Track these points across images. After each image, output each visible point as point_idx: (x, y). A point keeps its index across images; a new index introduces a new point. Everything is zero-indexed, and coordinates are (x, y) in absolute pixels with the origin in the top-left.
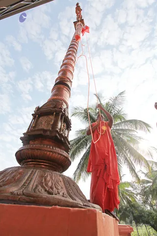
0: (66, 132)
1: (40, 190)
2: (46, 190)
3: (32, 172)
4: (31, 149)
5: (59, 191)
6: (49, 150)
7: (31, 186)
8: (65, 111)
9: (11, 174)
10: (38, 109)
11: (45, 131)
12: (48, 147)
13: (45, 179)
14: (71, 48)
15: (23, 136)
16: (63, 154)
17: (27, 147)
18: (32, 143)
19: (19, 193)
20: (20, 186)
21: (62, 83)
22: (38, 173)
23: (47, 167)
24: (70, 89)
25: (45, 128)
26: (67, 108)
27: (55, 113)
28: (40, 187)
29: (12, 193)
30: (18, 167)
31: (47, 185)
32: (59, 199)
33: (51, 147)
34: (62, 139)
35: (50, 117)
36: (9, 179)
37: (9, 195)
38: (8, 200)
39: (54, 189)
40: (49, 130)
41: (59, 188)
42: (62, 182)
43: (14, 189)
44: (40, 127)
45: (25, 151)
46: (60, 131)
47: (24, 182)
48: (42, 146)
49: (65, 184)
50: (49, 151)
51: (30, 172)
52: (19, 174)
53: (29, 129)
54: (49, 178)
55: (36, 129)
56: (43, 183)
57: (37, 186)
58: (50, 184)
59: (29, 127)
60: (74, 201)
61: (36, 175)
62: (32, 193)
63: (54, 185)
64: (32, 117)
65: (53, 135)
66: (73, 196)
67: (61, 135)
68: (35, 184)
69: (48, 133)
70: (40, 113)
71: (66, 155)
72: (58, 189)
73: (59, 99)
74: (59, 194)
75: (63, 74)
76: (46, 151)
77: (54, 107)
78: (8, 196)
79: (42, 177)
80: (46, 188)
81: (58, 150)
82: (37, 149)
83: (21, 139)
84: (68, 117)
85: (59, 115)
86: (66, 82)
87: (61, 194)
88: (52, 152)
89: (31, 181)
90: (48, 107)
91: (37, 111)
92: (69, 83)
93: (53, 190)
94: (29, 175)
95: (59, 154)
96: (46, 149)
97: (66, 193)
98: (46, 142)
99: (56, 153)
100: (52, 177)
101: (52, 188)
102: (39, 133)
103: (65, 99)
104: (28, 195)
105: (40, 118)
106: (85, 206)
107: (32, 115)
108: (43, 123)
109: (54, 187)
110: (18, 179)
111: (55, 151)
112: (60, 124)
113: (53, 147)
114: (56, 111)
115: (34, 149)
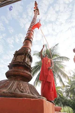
0: (30, 63)
1: (17, 91)
2: (20, 91)
3: (14, 82)
4: (13, 71)
5: (27, 91)
6: (22, 71)
7: (13, 89)
8: (29, 53)
10: (17, 52)
12: (21, 70)
13: (20, 85)
14: (32, 22)
15: (9, 65)
16: (29, 73)
17: (11, 70)
18: (14, 68)
19: (7, 92)
20: (8, 89)
21: (28, 40)
22: (16, 83)
23: (21, 80)
24: (32, 42)
25: (20, 61)
26: (31, 51)
27: (24, 54)
28: (17, 89)
29: (4, 92)
30: (7, 80)
31: (20, 88)
32: (26, 95)
34: (28, 66)
35: (22, 55)
36: (2, 86)
38: (2, 95)
39: (24, 90)
40: (22, 62)
41: (26, 89)
42: (28, 87)
43: (5, 90)
44: (18, 61)
45: (10, 72)
46: (27, 62)
47: (9, 87)
48: (18, 69)
50: (22, 72)
51: (12, 82)
52: (7, 83)
53: (12, 61)
54: (21, 85)
55: (15, 61)
56: (18, 87)
57: (16, 89)
58: (22, 88)
60: (34, 96)
61: (15, 83)
62: (14, 92)
63: (24, 88)
65: (24, 64)
66: (33, 93)
67: (27, 64)
68: (15, 88)
69: (21, 63)
70: (17, 54)
73: (26, 47)
74: (26, 92)
75: (28, 35)
76: (20, 72)
77: (24, 51)
79: (18, 84)
80: (20, 89)
81: (26, 71)
82: (16, 71)
83: (8, 66)
84: (31, 56)
85: (26, 55)
86: (30, 39)
87: (27, 92)
88: (23, 72)
89: (13, 86)
90: (21, 51)
91: (16, 53)
92: (31, 40)
93: (23, 91)
95: (26, 73)
97: (30, 92)
98: (20, 68)
100: (23, 84)
101: (23, 89)
102: (17, 63)
103: (29, 47)
104: (12, 93)
105: (18, 56)
106: (39, 98)
107: (14, 55)
108: (19, 58)
109: (24, 89)
110: (6, 86)
111: (25, 72)
112: (27, 59)
113: (23, 70)
114: (25, 53)
115: (14, 71)
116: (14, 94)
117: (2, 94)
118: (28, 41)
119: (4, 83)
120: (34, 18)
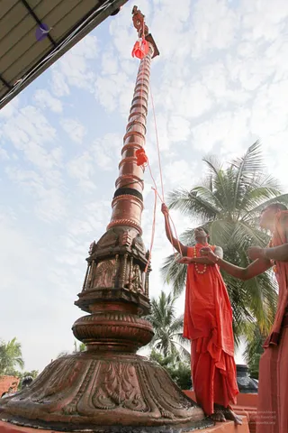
1: (100, 398)
2: (109, 396)
3: (91, 366)
5: (128, 393)
6: (114, 323)
7: (88, 392)
9: (65, 371)
10: (95, 247)
11: (105, 291)
12: (112, 318)
13: (109, 377)
15: (78, 298)
19: (71, 411)
20: (75, 394)
22: (99, 366)
27: (117, 256)
28: (101, 391)
29: (63, 410)
31: (110, 386)
33: (117, 318)
35: (112, 261)
36: (63, 380)
37: (59, 414)
38: (59, 422)
39: (121, 391)
41: (129, 388)
42: (135, 376)
43: (67, 403)
47: (80, 386)
48: (104, 317)
49: (139, 377)
51: (88, 367)
52: (75, 370)
54: (114, 373)
56: (105, 384)
57: (97, 390)
58: (115, 384)
61: (96, 370)
63: (120, 385)
64: (86, 264)
65: (117, 297)
68: (95, 386)
69: (110, 295)
70: (99, 255)
72: (127, 391)
73: (122, 225)
74: (128, 398)
76: (110, 325)
77: (116, 245)
78: (58, 417)
79: (105, 373)
80: (109, 391)
81: (127, 320)
82: (97, 325)
83: (76, 303)
85: (124, 258)
86: (132, 186)
87: (131, 397)
88: (118, 325)
89: (89, 382)
90: (107, 244)
91: (93, 251)
92: (137, 187)
93: (118, 394)
95: (129, 326)
96: (110, 323)
97: (139, 396)
99: (124, 326)
100: (118, 370)
101: (117, 390)
104: (82, 413)
105: (99, 265)
107: (87, 259)
109: (121, 389)
111: (123, 323)
113: (119, 317)
114: (118, 252)
115: (93, 325)
116: (88, 416)
118: (125, 196)
119: (67, 369)
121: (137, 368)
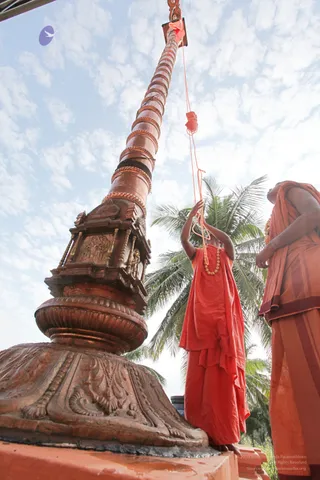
1: (82, 401)
2: (94, 401)
3: (67, 358)
4: (67, 307)
5: (121, 401)
6: (104, 310)
7: (63, 391)
8: (137, 225)
9: (23, 362)
10: (83, 218)
11: (95, 268)
12: (102, 303)
13: (94, 376)
15: (50, 275)
16: (133, 318)
17: (61, 301)
18: (70, 291)
19: (38, 414)
20: (42, 392)
21: (134, 164)
22: (79, 360)
24: (150, 175)
25: (96, 263)
26: (143, 217)
27: (116, 230)
28: (82, 392)
29: (23, 412)
30: (42, 346)
31: (96, 388)
32: (121, 426)
33: (108, 305)
34: (132, 287)
35: (108, 236)
36: (19, 374)
37: (17, 416)
38: (16, 429)
39: (112, 396)
40: (103, 267)
41: (122, 394)
42: (128, 380)
43: (28, 402)
44: (86, 260)
45: (54, 309)
46: (127, 269)
47: (50, 382)
48: (89, 300)
49: (133, 383)
50: (103, 313)
51: (63, 359)
52: (42, 362)
53: (62, 261)
54: (100, 373)
55: (78, 263)
56: (88, 384)
57: (76, 391)
58: (103, 386)
59: (64, 257)
60: (153, 429)
61: (75, 365)
63: (110, 389)
64: (69, 236)
65: (112, 278)
66: (149, 411)
67: (128, 278)
68: (73, 386)
69: (102, 274)
70: (86, 228)
71: (137, 321)
72: (118, 397)
73: (126, 198)
74: (121, 407)
75: (135, 143)
76: (97, 311)
77: (117, 217)
78: (15, 421)
79: (87, 369)
80: (95, 395)
81: (121, 310)
82: (79, 308)
83: (47, 281)
84: (143, 238)
85: (126, 234)
86: (142, 161)
87: (125, 407)
88: (108, 314)
89: (63, 379)
90: (104, 215)
91: (81, 222)
92: (148, 163)
93: (108, 400)
94: (60, 365)
95: (123, 318)
96: (100, 308)
97: (135, 404)
98: (98, 292)
99: (116, 316)
100: (109, 367)
101: (106, 395)
102: (83, 272)
103: (137, 195)
104: (57, 419)
105: (88, 239)
106: (175, 436)
107: (71, 230)
108: (93, 249)
109: (111, 394)
110: (37, 376)
111: (115, 311)
112: (127, 254)
113: (111, 304)
114: (119, 225)
115: (73, 307)
117: (16, 421)
118: (133, 170)
119: (27, 359)
120: (163, 64)
121: (130, 371)
